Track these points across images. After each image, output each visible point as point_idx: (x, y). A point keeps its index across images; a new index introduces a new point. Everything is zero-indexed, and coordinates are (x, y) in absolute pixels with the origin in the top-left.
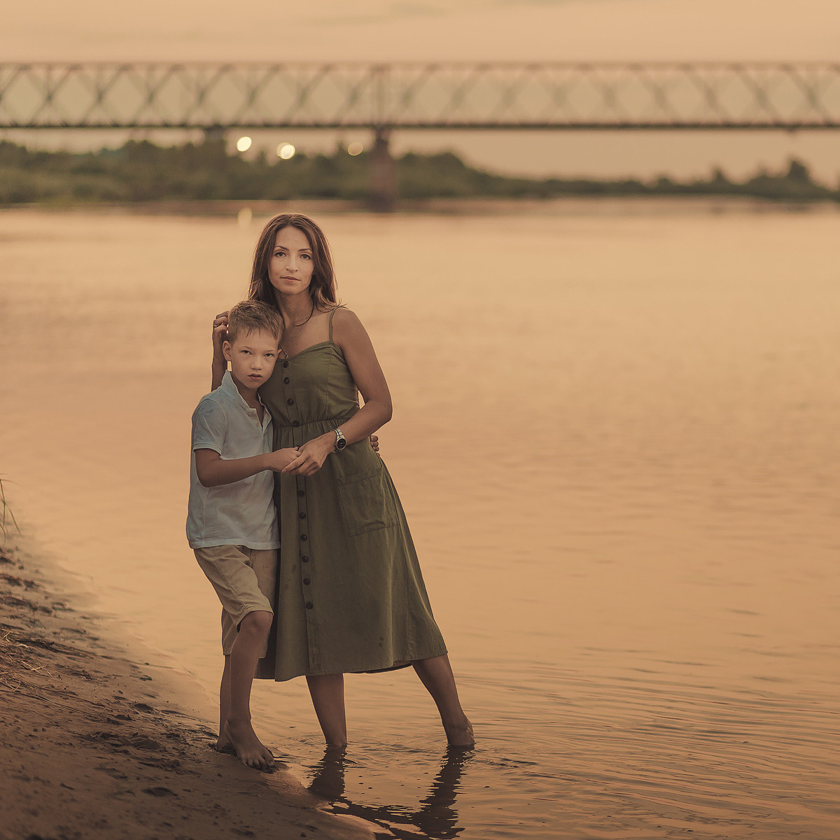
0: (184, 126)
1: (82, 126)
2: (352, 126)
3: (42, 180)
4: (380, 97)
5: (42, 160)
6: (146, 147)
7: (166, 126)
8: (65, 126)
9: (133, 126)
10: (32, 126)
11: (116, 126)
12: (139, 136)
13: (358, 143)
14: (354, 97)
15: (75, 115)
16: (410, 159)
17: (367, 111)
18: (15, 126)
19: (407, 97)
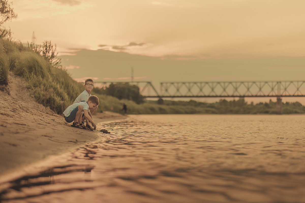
0: (233, 96)
1: (209, 96)
2: (273, 96)
4: (279, 89)
5: (200, 104)
6: (225, 101)
7: (228, 96)
8: (205, 96)
9: (220, 96)
10: (197, 97)
11: (217, 96)
12: (223, 99)
13: (274, 100)
14: (273, 89)
15: (207, 94)
16: (287, 103)
17: (276, 92)
18: (193, 96)
19: (285, 89)
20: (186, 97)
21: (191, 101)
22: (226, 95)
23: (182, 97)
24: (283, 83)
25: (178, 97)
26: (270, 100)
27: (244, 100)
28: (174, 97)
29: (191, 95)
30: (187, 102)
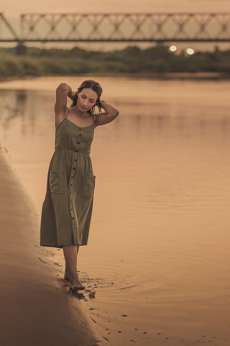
0: (151, 40)
1: (109, 40)
2: (224, 40)
3: (92, 63)
5: (92, 55)
6: (136, 50)
7: (145, 40)
8: (102, 40)
9: (130, 40)
10: (88, 40)
11: (123, 40)
12: (133, 44)
15: (106, 36)
18: (81, 40)
20: (67, 40)
21: (76, 49)
22: (140, 37)
23: (60, 40)
25: (52, 41)
26: (217, 49)
27: (168, 48)
28: (45, 41)
29: (77, 37)
30: (67, 51)
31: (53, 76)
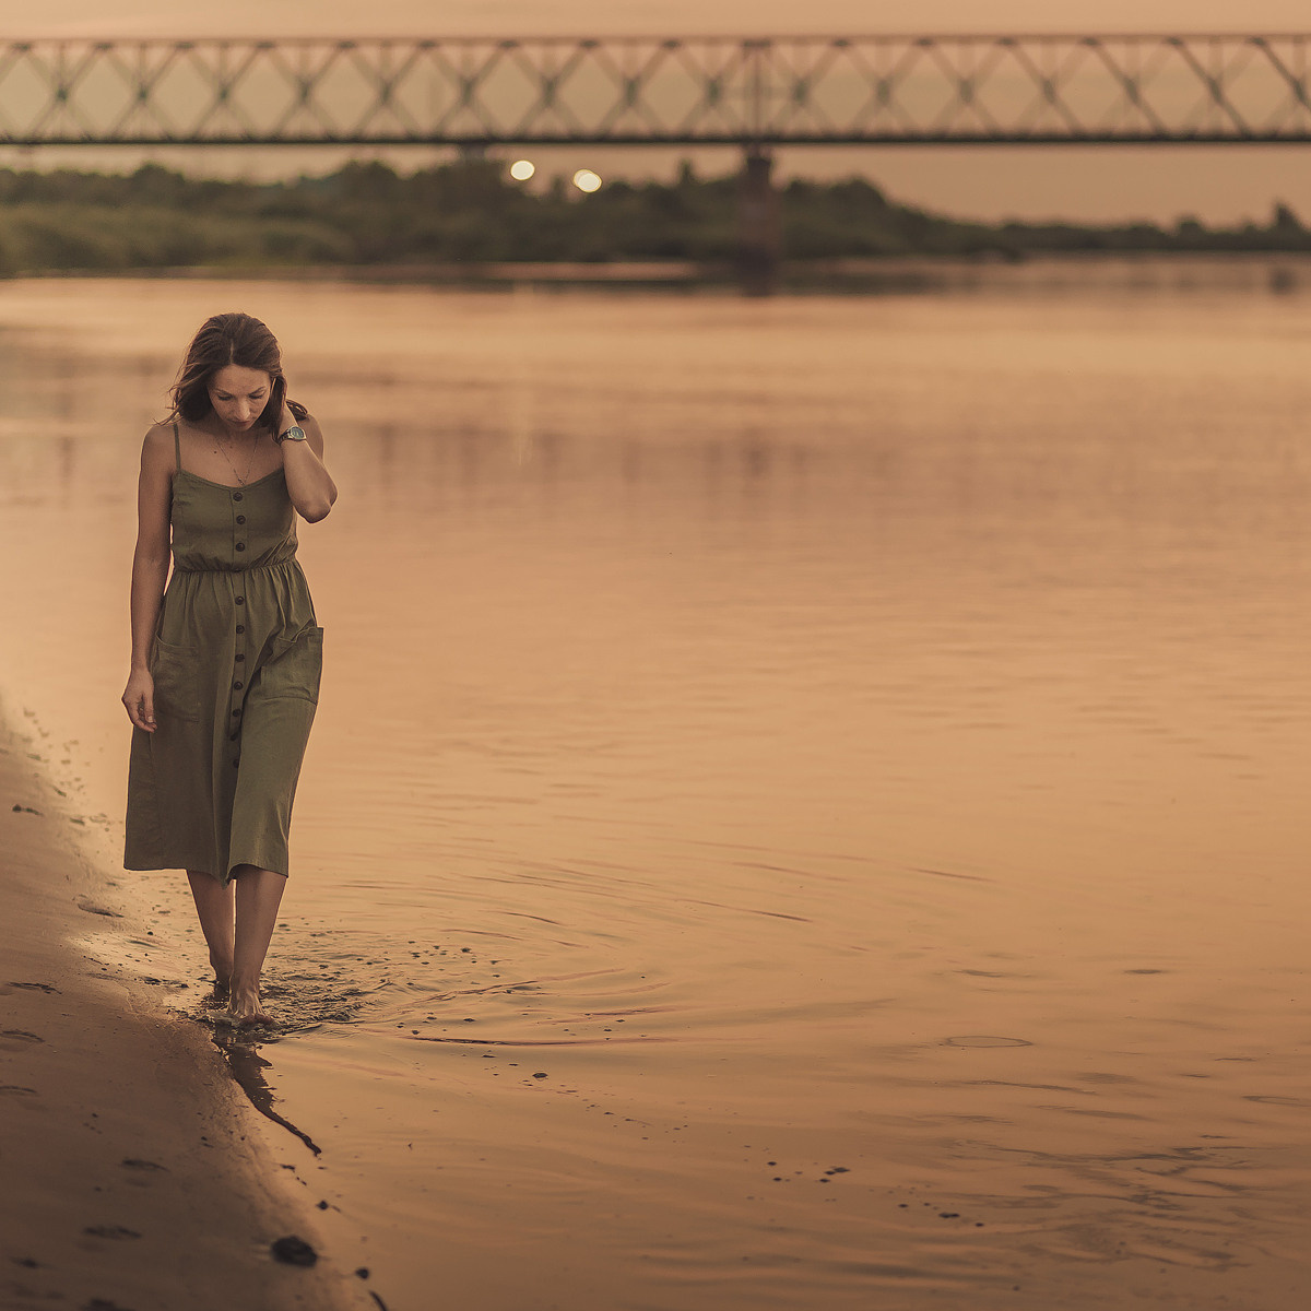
0: (437, 140)
1: (276, 140)
3: (212, 228)
4: (757, 90)
5: (213, 194)
6: (379, 175)
7: (411, 140)
8: (249, 140)
9: (357, 140)
10: (195, 141)
11: (330, 140)
12: (367, 155)
14: (714, 91)
15: (264, 123)
17: (735, 114)
18: (168, 140)
19: (800, 92)
20: (114, 141)
21: (148, 172)
22: (395, 127)
23: (88, 141)
24: (786, 53)
25: (60, 141)
27: (502, 167)
28: (32, 142)
29: (154, 128)
30: (116, 179)
31: (63, 276)
